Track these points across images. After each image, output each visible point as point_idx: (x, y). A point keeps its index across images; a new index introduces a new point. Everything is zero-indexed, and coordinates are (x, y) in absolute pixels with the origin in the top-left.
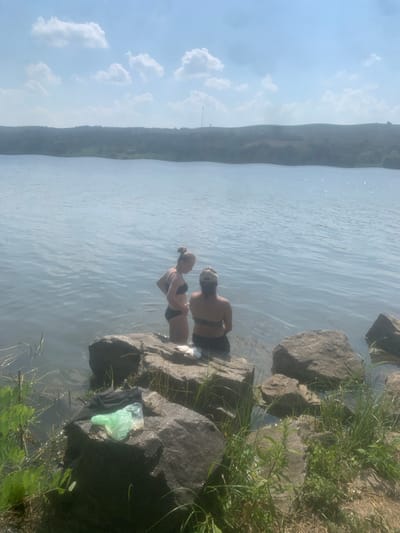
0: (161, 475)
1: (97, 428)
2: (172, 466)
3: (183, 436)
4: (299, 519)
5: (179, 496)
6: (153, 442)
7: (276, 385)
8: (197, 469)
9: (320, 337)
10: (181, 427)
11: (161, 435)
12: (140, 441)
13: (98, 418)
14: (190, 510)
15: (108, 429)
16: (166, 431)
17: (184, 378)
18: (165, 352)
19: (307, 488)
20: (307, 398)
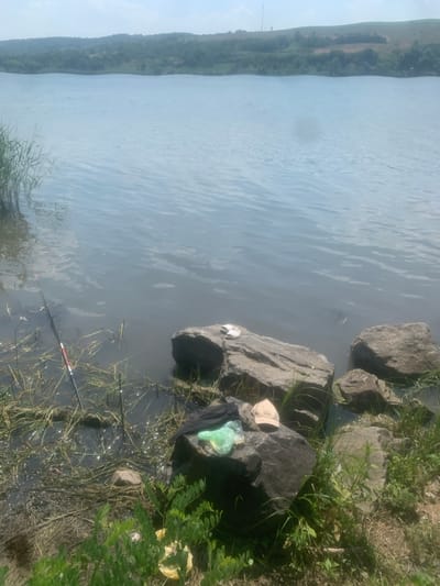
0: (261, 486)
1: (203, 443)
2: (270, 477)
3: (277, 451)
4: (378, 518)
5: (276, 502)
6: (253, 458)
7: (355, 382)
8: (292, 481)
9: (401, 332)
10: (275, 442)
11: (259, 450)
12: (241, 455)
13: (204, 434)
14: (287, 515)
15: (213, 444)
16: (263, 446)
17: (270, 383)
18: (247, 350)
19: (386, 493)
20: (386, 395)
